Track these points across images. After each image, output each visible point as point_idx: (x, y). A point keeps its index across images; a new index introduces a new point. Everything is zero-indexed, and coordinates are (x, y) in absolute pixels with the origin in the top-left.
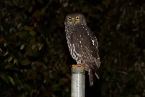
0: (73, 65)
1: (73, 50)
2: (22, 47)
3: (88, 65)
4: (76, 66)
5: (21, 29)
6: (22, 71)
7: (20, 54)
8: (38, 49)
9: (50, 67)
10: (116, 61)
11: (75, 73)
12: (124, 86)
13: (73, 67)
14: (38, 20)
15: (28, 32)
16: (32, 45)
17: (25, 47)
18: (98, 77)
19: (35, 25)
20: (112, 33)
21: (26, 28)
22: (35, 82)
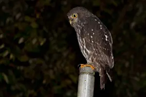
0: (82, 65)
1: (83, 47)
2: (21, 41)
3: (99, 63)
4: (85, 66)
5: (21, 19)
6: (18, 68)
7: (18, 49)
8: (39, 44)
9: (51, 66)
10: (127, 64)
11: (83, 73)
12: (135, 94)
13: (81, 67)
14: (42, 10)
15: (29, 23)
16: (32, 39)
17: (25, 40)
18: (110, 79)
19: (38, 16)
20: (125, 32)
21: (27, 19)
22: (33, 81)
